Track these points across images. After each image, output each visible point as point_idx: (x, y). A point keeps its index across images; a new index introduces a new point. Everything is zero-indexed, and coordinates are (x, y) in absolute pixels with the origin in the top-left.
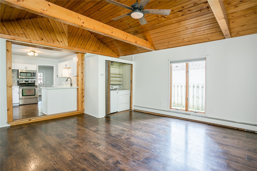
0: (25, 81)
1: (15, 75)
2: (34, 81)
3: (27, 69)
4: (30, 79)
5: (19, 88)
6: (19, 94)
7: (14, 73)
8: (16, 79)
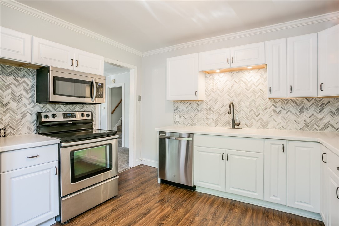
1: (26, 91)
2: (90, 113)
6: (58, 176)
7: (22, 83)
8: (29, 106)
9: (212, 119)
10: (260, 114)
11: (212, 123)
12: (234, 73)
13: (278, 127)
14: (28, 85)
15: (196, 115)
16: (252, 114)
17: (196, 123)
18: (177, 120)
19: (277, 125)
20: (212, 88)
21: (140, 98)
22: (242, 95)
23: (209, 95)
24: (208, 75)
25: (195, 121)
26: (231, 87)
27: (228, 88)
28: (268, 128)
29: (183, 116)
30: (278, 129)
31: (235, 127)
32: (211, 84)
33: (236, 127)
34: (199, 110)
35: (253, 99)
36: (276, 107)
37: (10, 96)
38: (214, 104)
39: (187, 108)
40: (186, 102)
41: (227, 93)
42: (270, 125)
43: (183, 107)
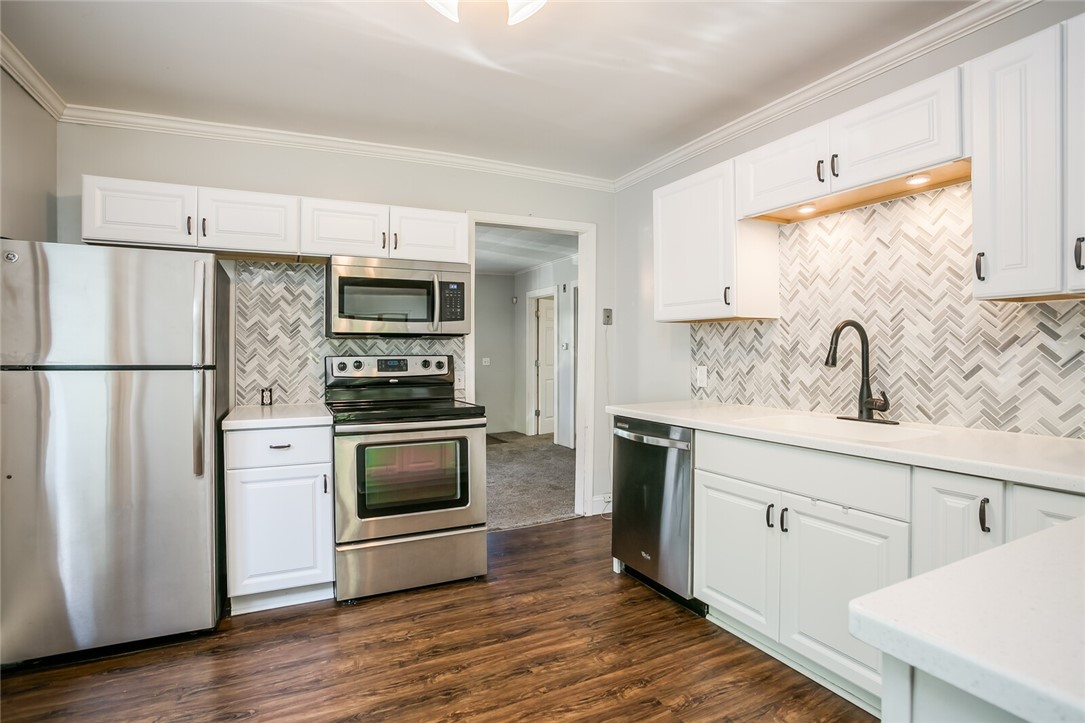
0: (383, 365)
1: (305, 309)
2: (445, 360)
3: (395, 254)
4: (417, 346)
5: (336, 434)
6: (329, 495)
7: (300, 295)
8: (313, 344)
9: (801, 383)
10: (978, 368)
11: (801, 397)
12: (874, 211)
13: (1067, 426)
14: (310, 299)
15: (753, 367)
16: (946, 368)
17: (752, 394)
18: (698, 385)
19: (1064, 418)
20: (800, 273)
21: (608, 316)
22: (904, 292)
23: (791, 299)
24: (787, 229)
25: (750, 388)
26: (866, 264)
27: (854, 268)
28: (1016, 430)
29: (717, 372)
30: (1070, 436)
31: (870, 418)
32: (798, 260)
33: (876, 415)
34: (762, 350)
35: (950, 307)
36: (1055, 336)
37: (279, 325)
38: (808, 328)
39: (727, 344)
40: (724, 324)
41: (852, 288)
42: (1026, 417)
43: (715, 342)
